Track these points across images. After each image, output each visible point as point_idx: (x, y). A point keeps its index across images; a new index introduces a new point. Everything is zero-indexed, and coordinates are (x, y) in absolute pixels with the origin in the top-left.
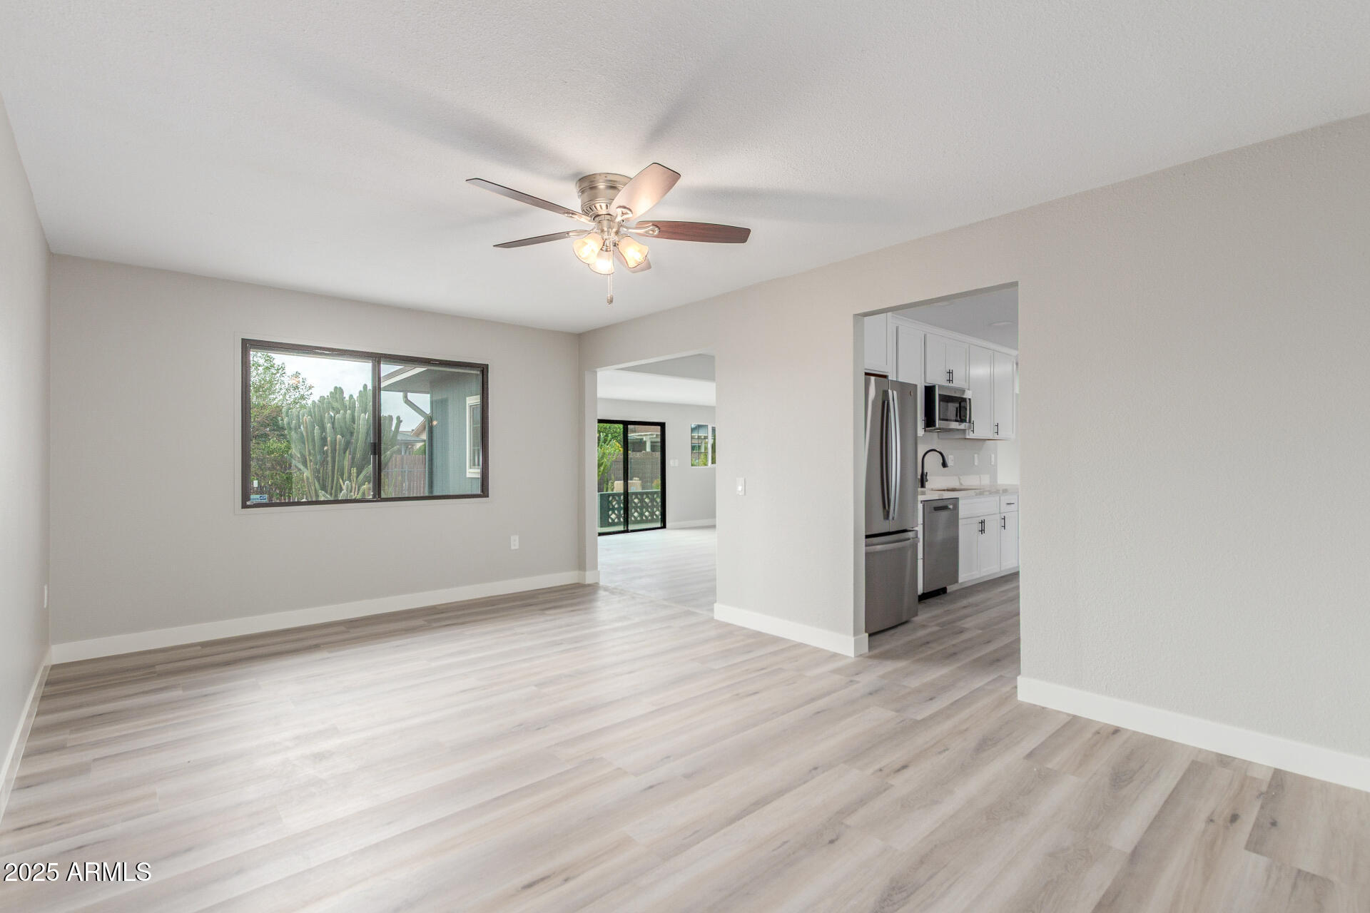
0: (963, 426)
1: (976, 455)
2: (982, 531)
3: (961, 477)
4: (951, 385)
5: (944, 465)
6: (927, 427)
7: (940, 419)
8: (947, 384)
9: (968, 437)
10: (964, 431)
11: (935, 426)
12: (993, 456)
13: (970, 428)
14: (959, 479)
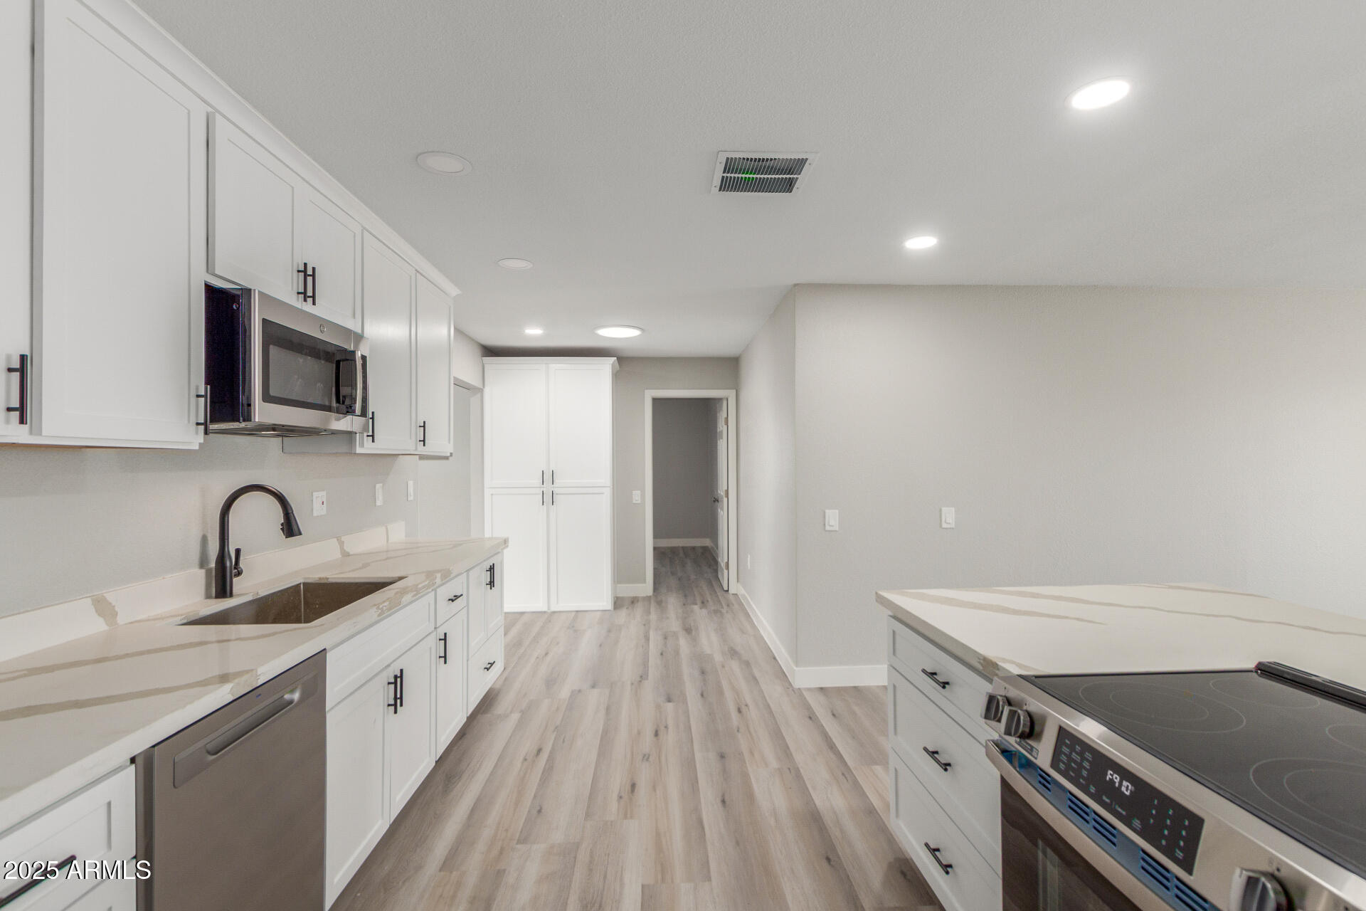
0: (342, 423)
1: (378, 486)
2: (397, 702)
3: (343, 539)
4: (308, 307)
5: (290, 528)
6: (213, 420)
7: (267, 398)
8: (297, 303)
9: (359, 450)
10: (350, 435)
11: (248, 418)
12: (411, 483)
13: (365, 428)
14: (341, 544)
